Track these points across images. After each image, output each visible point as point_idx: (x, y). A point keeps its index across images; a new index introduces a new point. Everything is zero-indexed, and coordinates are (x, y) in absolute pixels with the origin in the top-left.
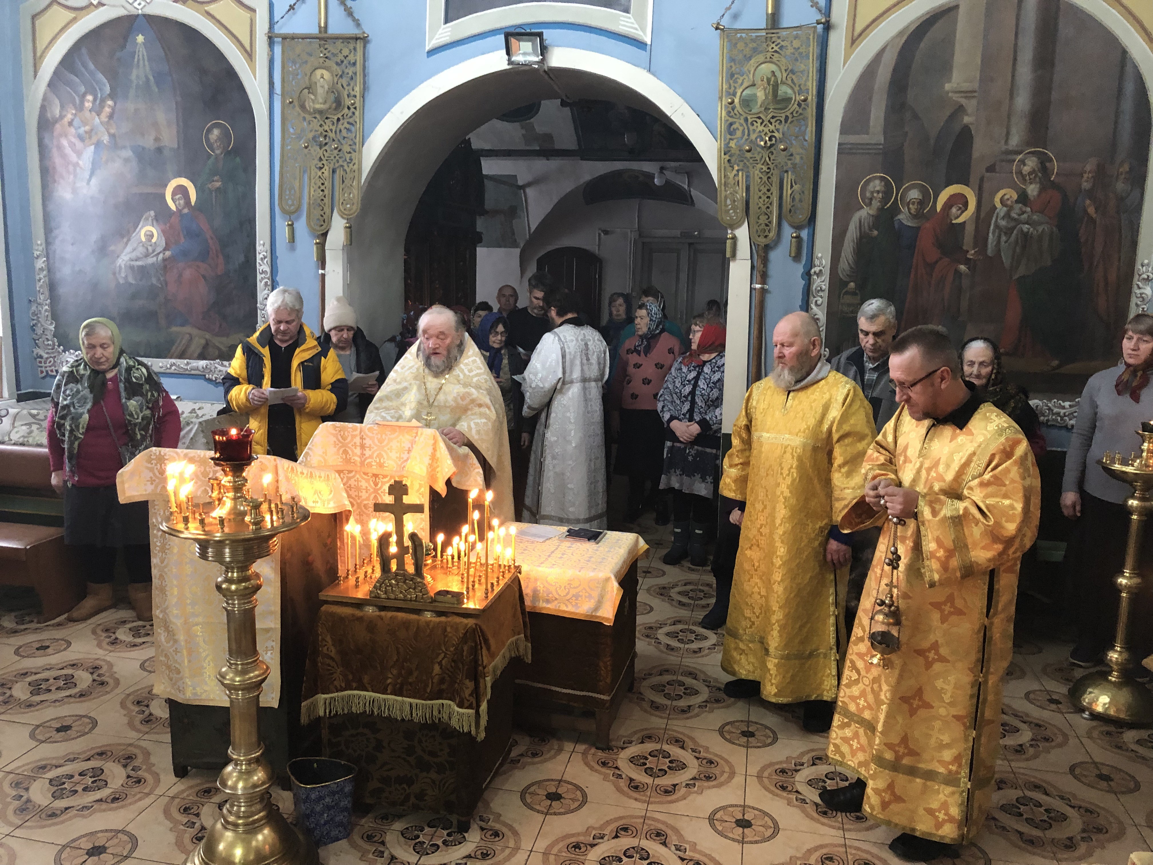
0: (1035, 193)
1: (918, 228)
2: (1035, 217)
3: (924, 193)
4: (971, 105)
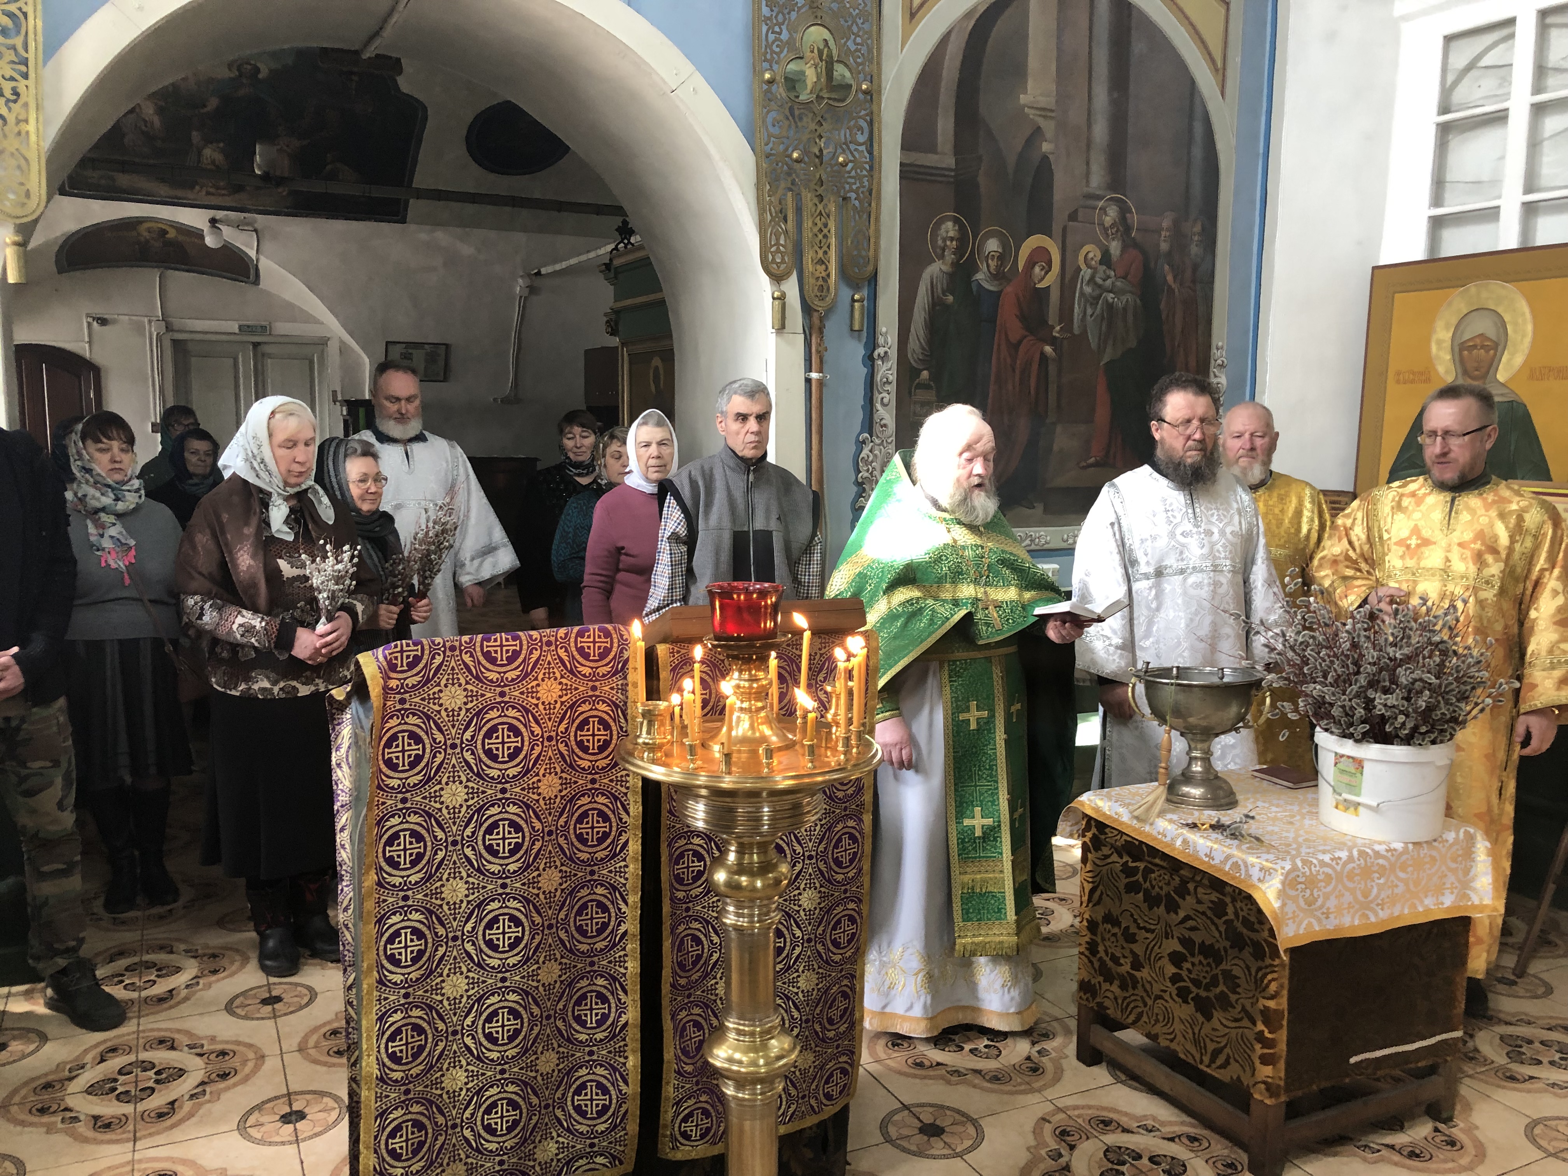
3: (1004, 244)
4: (1048, 127)
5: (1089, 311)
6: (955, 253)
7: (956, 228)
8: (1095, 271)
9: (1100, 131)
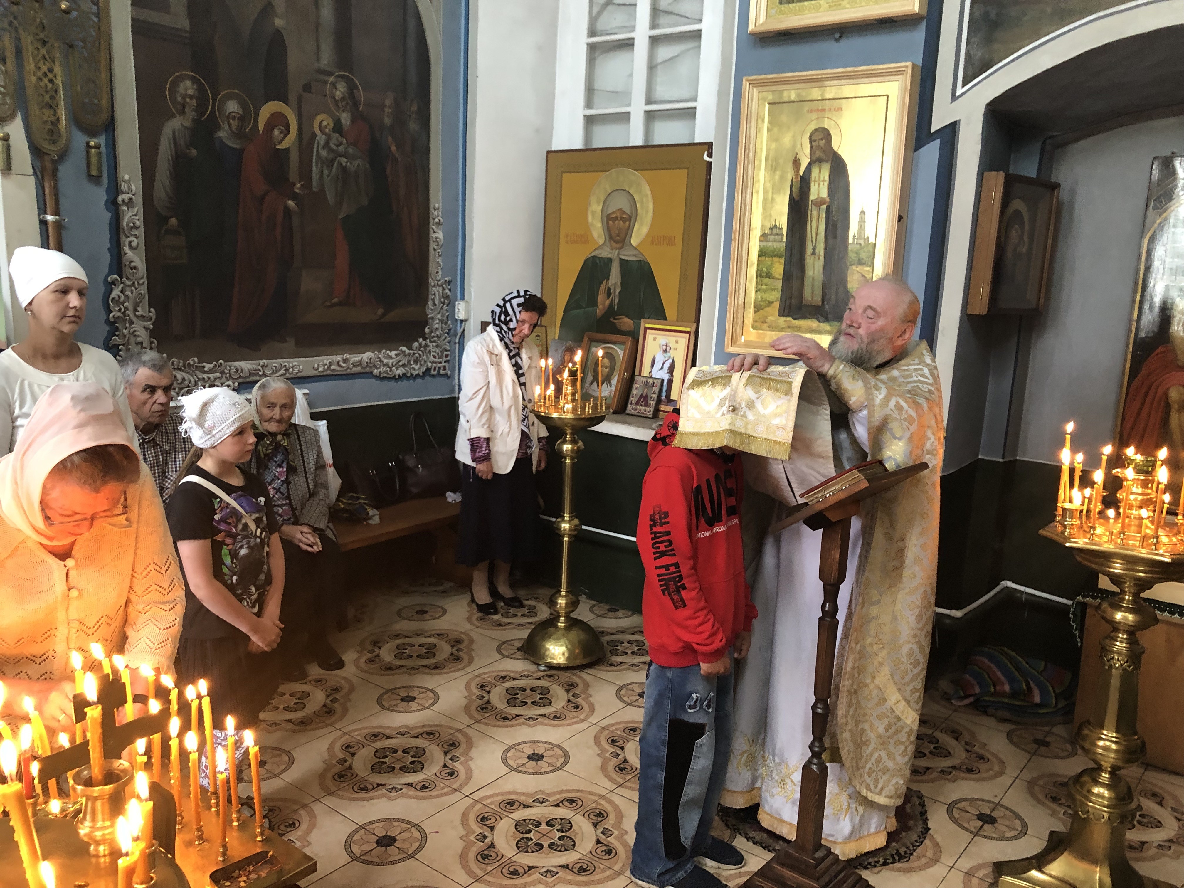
0: (348, 123)
1: (241, 152)
3: (244, 107)
4: (279, 4)
5: (326, 172)
6: (196, 111)
7: (195, 87)
8: (329, 138)
9: (327, 15)
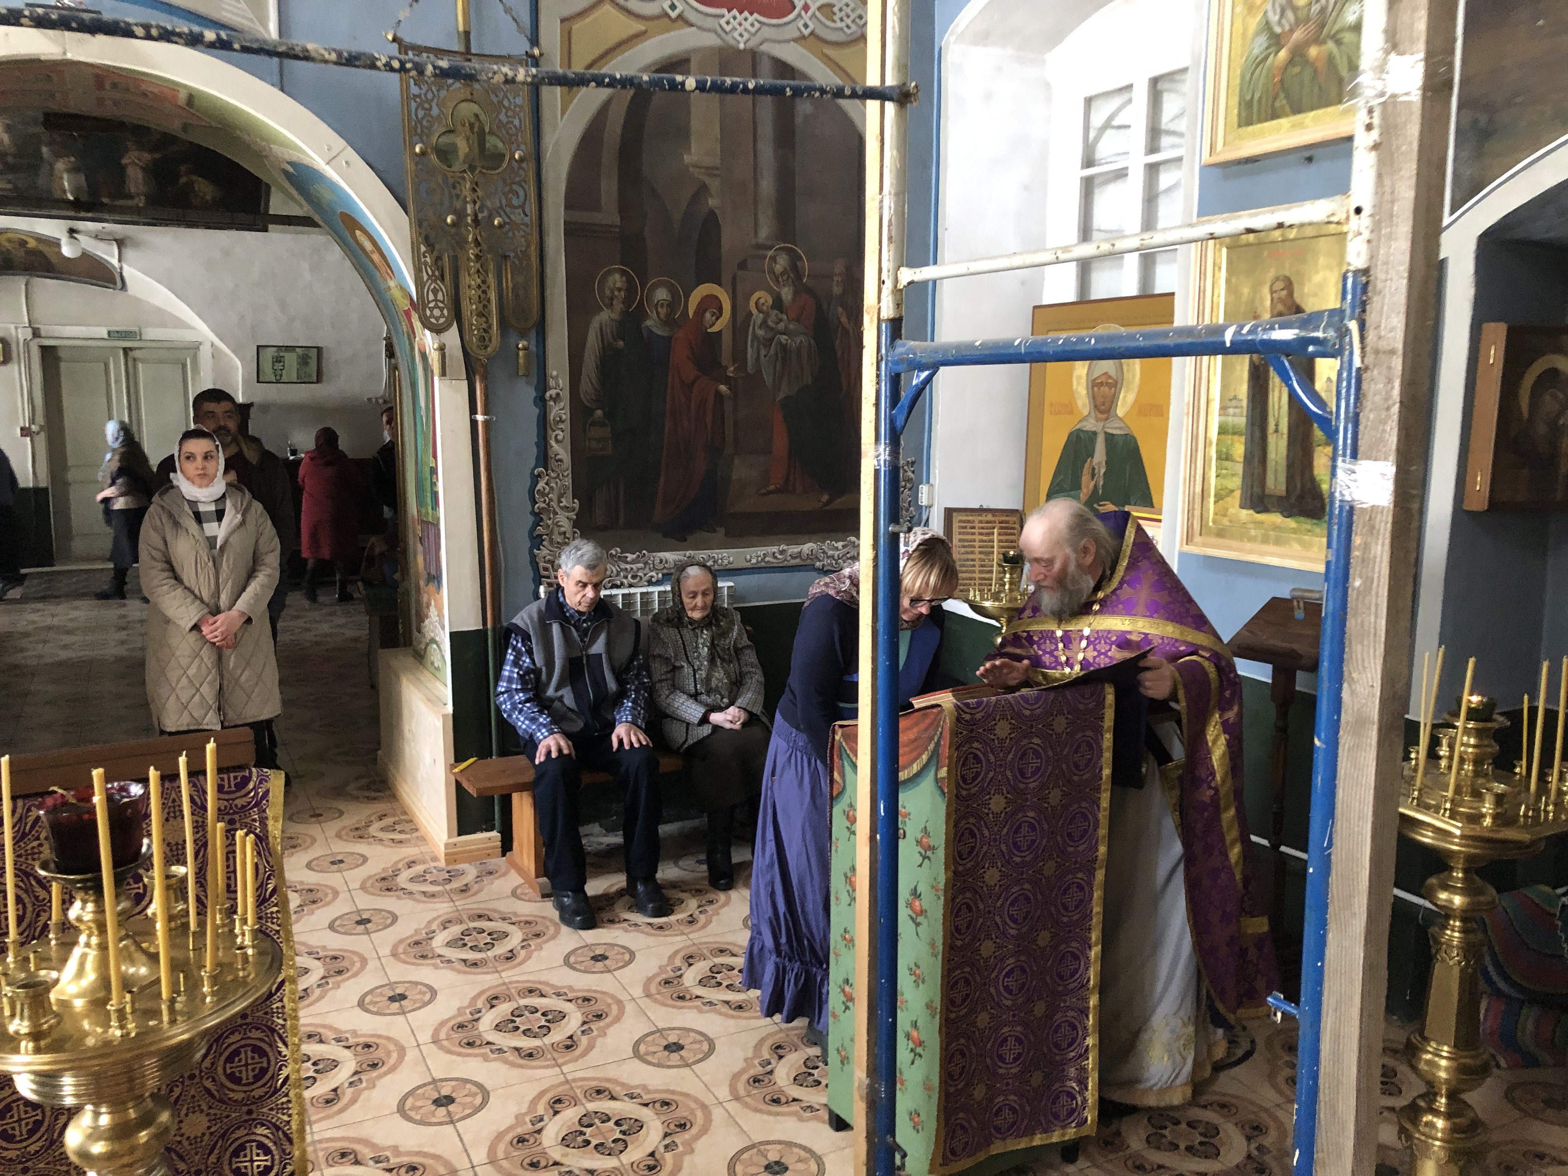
0: (790, 297)
1: (669, 339)
2: (791, 326)
3: (673, 291)
4: (714, 184)
6: (623, 303)
7: (624, 279)
8: (767, 315)
9: (767, 185)
